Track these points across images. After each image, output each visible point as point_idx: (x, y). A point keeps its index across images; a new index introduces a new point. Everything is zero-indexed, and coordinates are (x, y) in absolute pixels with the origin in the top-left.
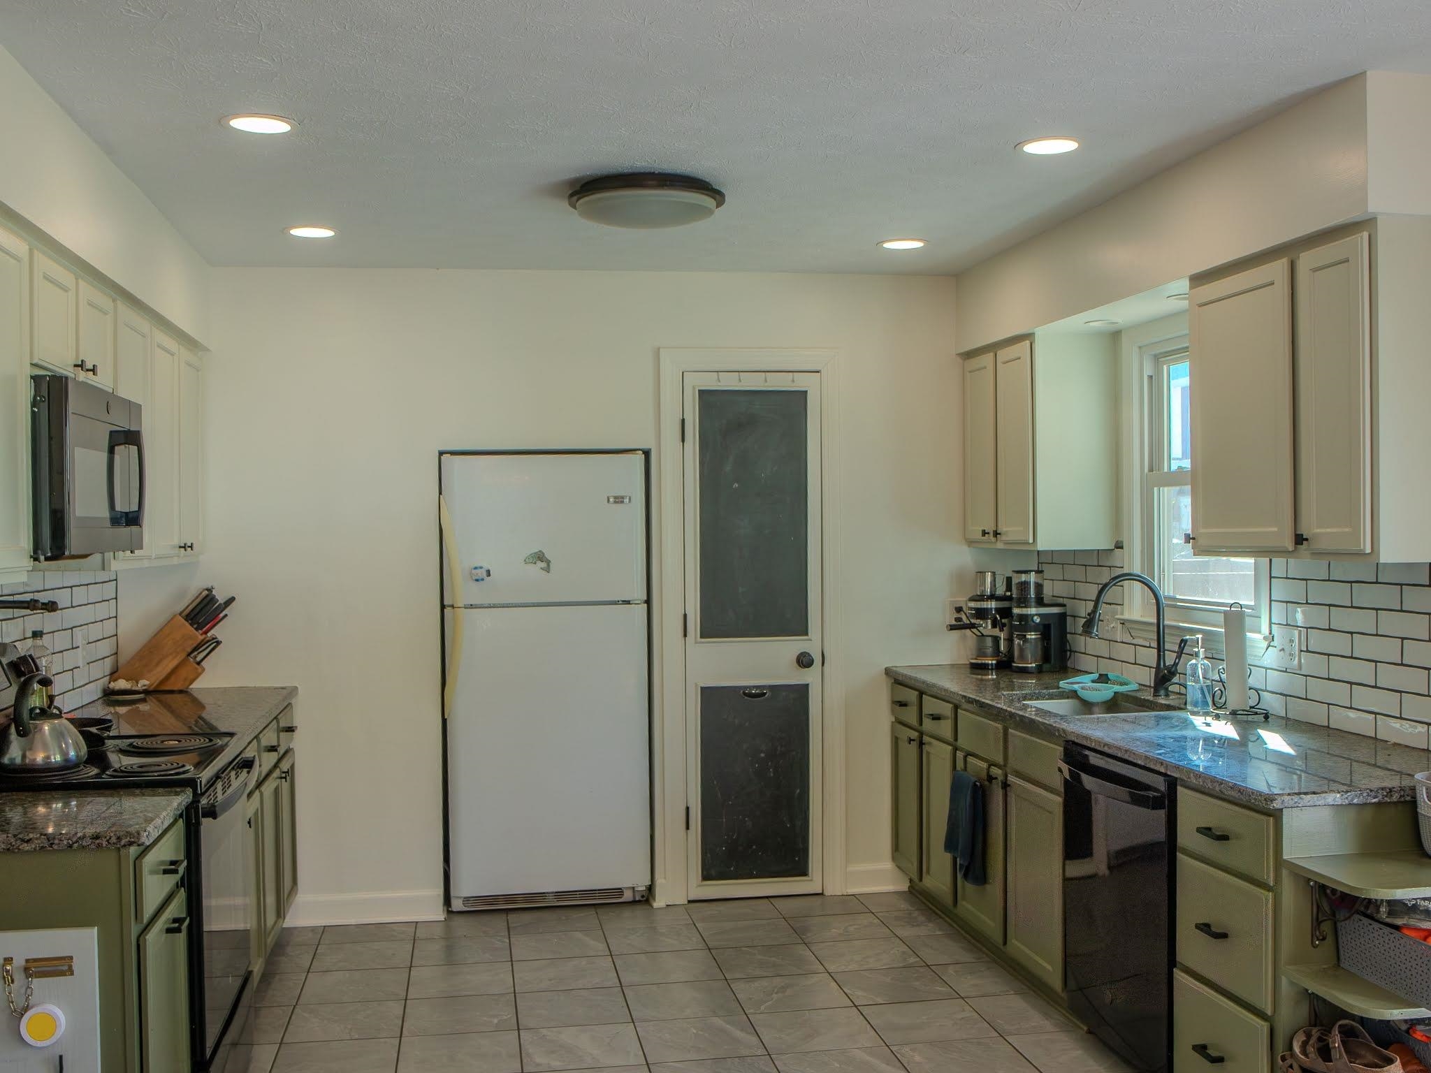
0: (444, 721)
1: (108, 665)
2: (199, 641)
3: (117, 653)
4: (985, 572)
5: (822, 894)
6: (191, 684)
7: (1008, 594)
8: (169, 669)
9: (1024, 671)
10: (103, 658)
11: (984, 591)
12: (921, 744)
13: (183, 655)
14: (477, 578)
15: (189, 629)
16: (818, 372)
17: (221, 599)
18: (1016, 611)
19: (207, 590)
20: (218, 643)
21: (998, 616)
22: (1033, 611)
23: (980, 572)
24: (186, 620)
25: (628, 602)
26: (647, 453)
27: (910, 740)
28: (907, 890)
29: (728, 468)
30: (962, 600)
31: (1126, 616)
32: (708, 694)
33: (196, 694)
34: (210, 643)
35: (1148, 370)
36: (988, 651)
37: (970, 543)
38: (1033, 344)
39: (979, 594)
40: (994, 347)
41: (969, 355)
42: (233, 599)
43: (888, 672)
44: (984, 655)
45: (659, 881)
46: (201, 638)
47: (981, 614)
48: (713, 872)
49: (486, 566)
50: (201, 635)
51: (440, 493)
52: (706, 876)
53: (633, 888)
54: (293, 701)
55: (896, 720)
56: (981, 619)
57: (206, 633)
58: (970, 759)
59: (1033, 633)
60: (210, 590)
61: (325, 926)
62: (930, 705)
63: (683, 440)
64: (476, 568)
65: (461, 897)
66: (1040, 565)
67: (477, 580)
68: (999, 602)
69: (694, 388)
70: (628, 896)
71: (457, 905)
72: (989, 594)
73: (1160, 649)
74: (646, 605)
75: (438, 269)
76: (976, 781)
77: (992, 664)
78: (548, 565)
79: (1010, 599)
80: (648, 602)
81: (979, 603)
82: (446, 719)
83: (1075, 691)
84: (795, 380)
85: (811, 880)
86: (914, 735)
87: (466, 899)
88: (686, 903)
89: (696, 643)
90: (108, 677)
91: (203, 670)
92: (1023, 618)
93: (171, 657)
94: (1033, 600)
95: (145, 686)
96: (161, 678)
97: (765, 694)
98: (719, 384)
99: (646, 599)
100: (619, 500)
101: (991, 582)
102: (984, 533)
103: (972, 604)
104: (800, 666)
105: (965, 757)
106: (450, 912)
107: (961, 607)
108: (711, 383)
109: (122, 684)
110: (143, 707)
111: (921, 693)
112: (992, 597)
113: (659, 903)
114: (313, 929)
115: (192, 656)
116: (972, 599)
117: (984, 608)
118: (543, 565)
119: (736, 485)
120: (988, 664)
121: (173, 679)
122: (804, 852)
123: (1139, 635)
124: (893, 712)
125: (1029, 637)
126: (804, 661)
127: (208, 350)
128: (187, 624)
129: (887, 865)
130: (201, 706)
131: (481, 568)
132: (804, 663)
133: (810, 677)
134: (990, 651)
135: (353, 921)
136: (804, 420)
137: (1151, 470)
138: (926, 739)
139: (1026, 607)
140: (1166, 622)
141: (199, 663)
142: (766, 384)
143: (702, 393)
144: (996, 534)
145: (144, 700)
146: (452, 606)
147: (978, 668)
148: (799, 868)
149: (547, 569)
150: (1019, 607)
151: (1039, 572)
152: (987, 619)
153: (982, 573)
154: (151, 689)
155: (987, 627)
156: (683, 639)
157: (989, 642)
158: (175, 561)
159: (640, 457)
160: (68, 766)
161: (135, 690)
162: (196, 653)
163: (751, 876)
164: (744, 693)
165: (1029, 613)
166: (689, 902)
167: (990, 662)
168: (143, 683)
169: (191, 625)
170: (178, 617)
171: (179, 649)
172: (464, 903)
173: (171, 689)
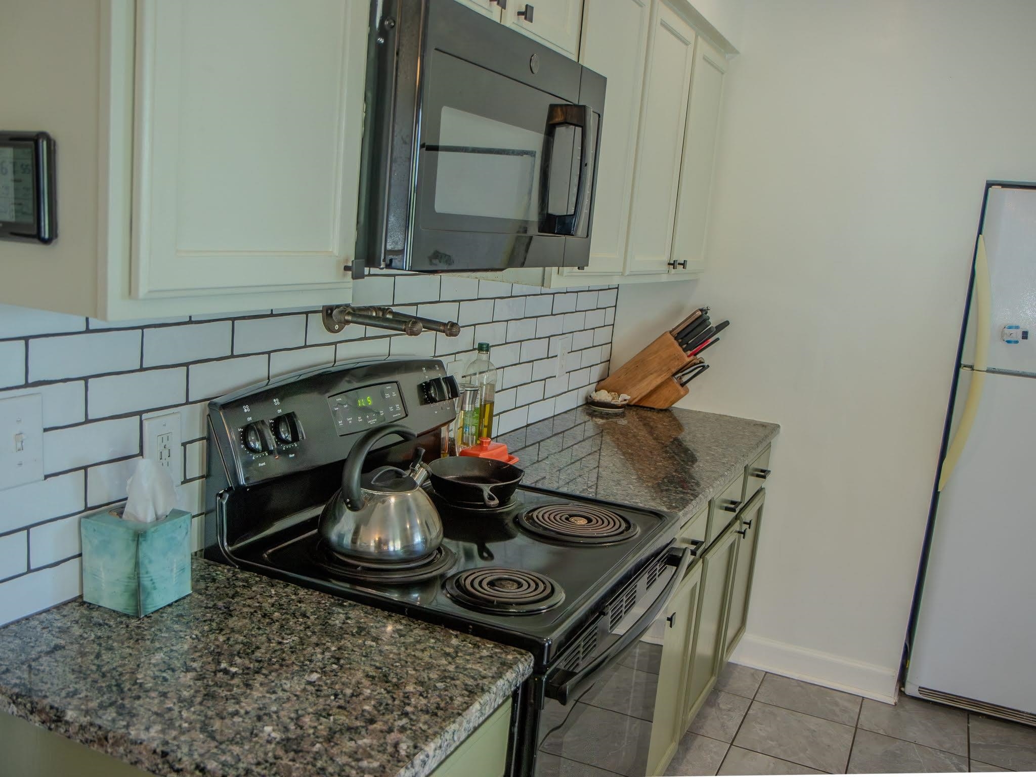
0: (936, 494)
1: (595, 374)
2: (685, 363)
3: (609, 361)
6: (673, 404)
8: (651, 388)
10: (590, 366)
13: (668, 375)
14: (1009, 339)
15: (677, 349)
17: (713, 322)
19: (701, 310)
20: (704, 368)
24: (676, 338)
33: (676, 414)
34: (696, 366)
42: (726, 324)
46: (688, 360)
49: (1024, 327)
50: (689, 356)
51: (980, 232)
54: (772, 441)
57: (695, 354)
60: (704, 311)
61: (766, 672)
64: (1010, 328)
65: (916, 686)
67: (1008, 342)
71: (911, 689)
82: (939, 493)
87: (921, 689)
90: (595, 384)
91: (687, 391)
93: (655, 375)
95: (625, 400)
96: (644, 394)
106: (901, 693)
109: (604, 396)
110: (623, 422)
114: (754, 672)
115: (676, 376)
121: (654, 397)
127: (737, 52)
128: (676, 344)
130: (680, 427)
131: (1017, 327)
135: (795, 675)
141: (683, 385)
145: (622, 415)
146: (972, 367)
154: (632, 403)
158: (664, 278)
160: (410, 557)
161: (614, 405)
162: (680, 374)
168: (623, 398)
169: (681, 345)
170: (669, 335)
171: (664, 368)
172: (919, 690)
173: (652, 406)
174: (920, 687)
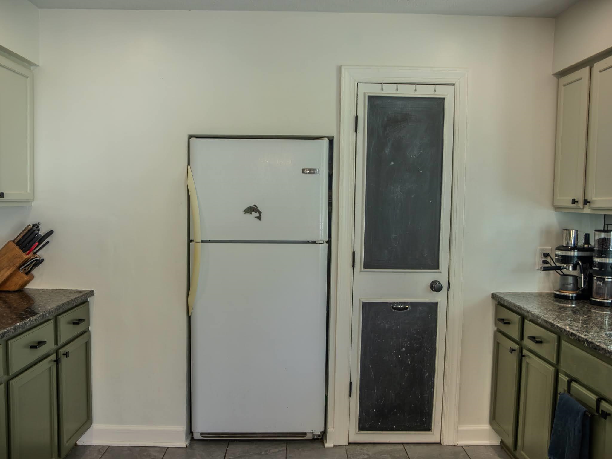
0: (189, 318)
2: (24, 259)
4: (571, 230)
5: (440, 443)
6: (24, 286)
7: (586, 246)
8: (4, 277)
9: (601, 305)
11: (568, 243)
12: (522, 356)
13: (15, 268)
15: (18, 251)
16: (453, 85)
17: (42, 232)
18: (596, 260)
19: (33, 225)
20: (42, 261)
21: (580, 262)
22: (610, 260)
23: (566, 230)
24: (17, 245)
25: (314, 242)
26: (331, 141)
27: (512, 350)
28: (499, 444)
29: (387, 151)
30: (548, 248)
32: (368, 307)
33: (29, 293)
34: (32, 260)
36: (569, 286)
37: (557, 208)
39: (564, 245)
40: (590, 62)
41: (559, 76)
42: (51, 232)
43: (494, 296)
44: (566, 289)
45: (330, 429)
46: (25, 257)
47: (566, 260)
48: (367, 426)
50: (26, 255)
51: (189, 164)
52: (362, 428)
53: (313, 433)
55: (497, 330)
56: (565, 263)
58: (574, 385)
59: (610, 277)
61: (108, 446)
62: (531, 329)
63: (356, 131)
65: (199, 433)
66: (606, 226)
68: (580, 252)
69: (365, 94)
70: (309, 437)
71: (197, 436)
72: (572, 245)
74: (327, 244)
75: (190, 10)
76: (586, 411)
77: (572, 296)
78: (260, 215)
79: (591, 249)
80: (329, 242)
81: (564, 252)
82: (190, 316)
84: (436, 90)
85: (433, 434)
86: (516, 347)
87: (202, 434)
88: (347, 444)
89: (361, 271)
91: (32, 277)
92: (602, 265)
93: (6, 269)
96: (0, 283)
97: (408, 308)
98: (382, 92)
99: (327, 240)
100: (312, 171)
101: (575, 237)
102: (574, 201)
103: (559, 253)
104: (432, 290)
105: (569, 383)
106: (192, 440)
107: (549, 254)
108: (376, 91)
111: (523, 318)
112: (575, 248)
113: (329, 444)
114: (101, 447)
115: (21, 269)
116: (558, 249)
117: (568, 256)
118: (257, 215)
119: (392, 163)
120: (569, 296)
121: (8, 284)
122: (429, 415)
124: (496, 324)
125: (606, 280)
126: (436, 287)
127: (39, 66)
128: (17, 248)
129: (486, 427)
132: (435, 288)
133: (439, 298)
134: (570, 286)
135: (127, 444)
136: (442, 118)
138: (525, 352)
139: (606, 257)
141: (28, 273)
142: (416, 93)
143: (370, 98)
144: (586, 202)
146: (196, 241)
147: (559, 298)
148: (426, 426)
149: (259, 218)
150: (600, 257)
152: (570, 264)
153: (568, 231)
155: (569, 270)
156: (352, 268)
157: (570, 280)
159: (325, 143)
162: (23, 267)
163: (392, 429)
164: (393, 307)
165: (608, 262)
166: (350, 443)
167: (571, 295)
169: (21, 248)
170: (12, 243)
171: (11, 264)
172: (201, 435)
173: (8, 290)
174: (201, 433)
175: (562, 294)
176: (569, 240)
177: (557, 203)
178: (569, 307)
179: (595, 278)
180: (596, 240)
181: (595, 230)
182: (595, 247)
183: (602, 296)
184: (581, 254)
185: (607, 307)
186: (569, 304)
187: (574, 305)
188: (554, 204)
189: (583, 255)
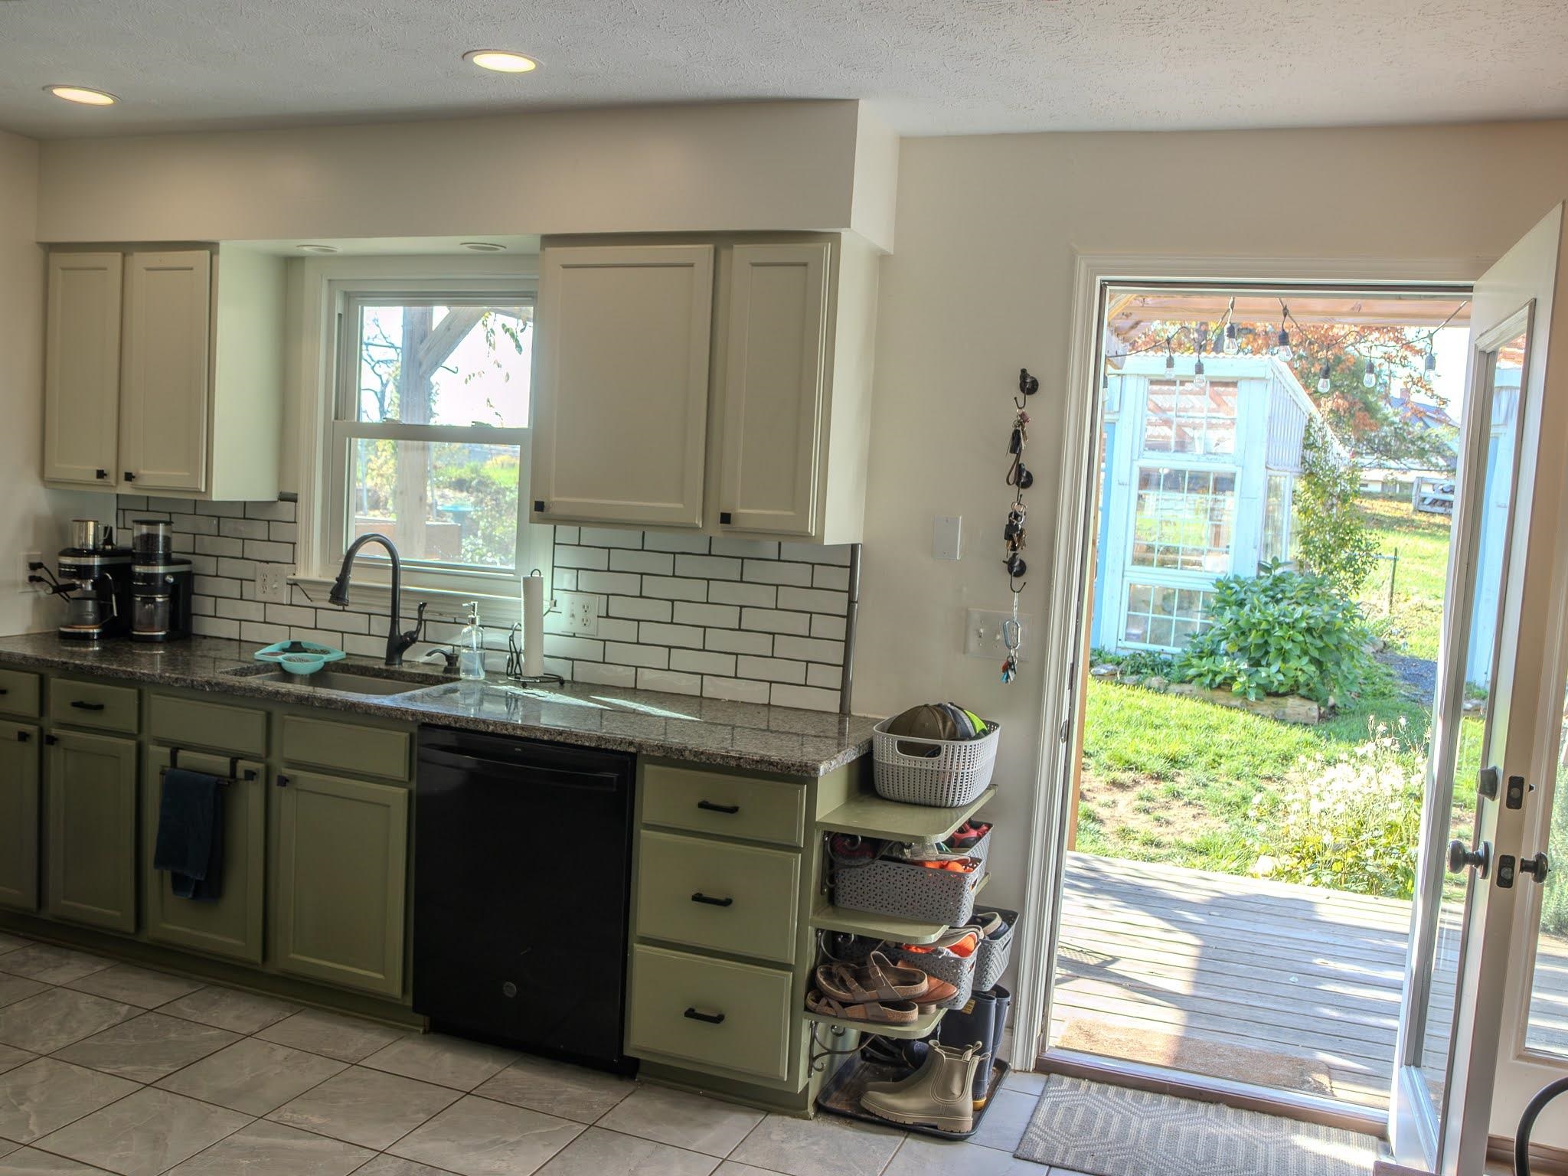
4: (87, 521)
7: (109, 547)
9: (151, 641)
11: (86, 544)
18: (138, 569)
21: (106, 575)
22: (160, 569)
27: (24, 736)
30: (41, 554)
31: (301, 575)
35: (339, 308)
36: (88, 617)
37: (52, 483)
38: (214, 257)
39: (77, 547)
40: (126, 249)
41: (51, 248)
44: (85, 623)
47: (82, 572)
56: (77, 578)
58: (184, 754)
59: (161, 596)
68: (106, 559)
72: (91, 547)
73: (394, 617)
77: (93, 634)
79: (126, 552)
81: (76, 559)
83: (279, 664)
86: (30, 729)
92: (150, 578)
94: (160, 557)
101: (94, 532)
102: (101, 474)
103: (67, 560)
107: (43, 563)
111: (43, 677)
112: (95, 552)
116: (63, 554)
117: (84, 566)
120: (87, 634)
123: (319, 597)
125: (158, 599)
134: (90, 617)
137: (336, 418)
139: (151, 565)
140: (402, 587)
144: (130, 477)
147: (66, 638)
150: (145, 564)
151: (168, 523)
152: (88, 578)
153: (82, 523)
155: (87, 589)
157: (90, 606)
165: (156, 572)
167: (91, 631)
175: (77, 630)
176: (86, 538)
177: (50, 474)
178: (91, 652)
179: (139, 599)
180: (137, 537)
181: (134, 521)
182: (135, 549)
183: (151, 626)
184: (107, 561)
185: (160, 642)
186: (88, 646)
187: (97, 649)
188: (46, 475)
189: (113, 562)
